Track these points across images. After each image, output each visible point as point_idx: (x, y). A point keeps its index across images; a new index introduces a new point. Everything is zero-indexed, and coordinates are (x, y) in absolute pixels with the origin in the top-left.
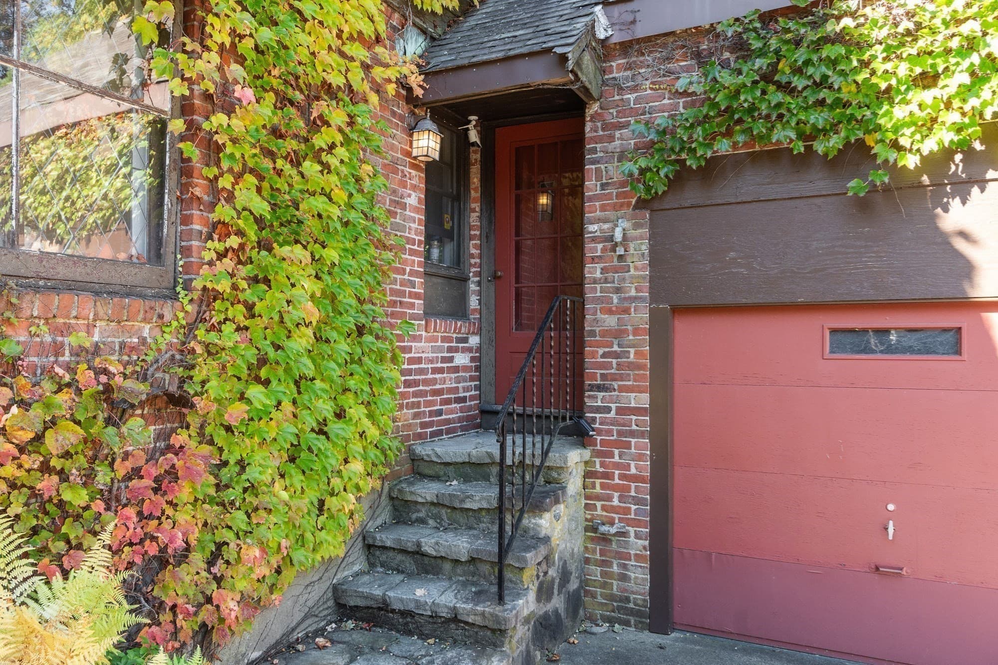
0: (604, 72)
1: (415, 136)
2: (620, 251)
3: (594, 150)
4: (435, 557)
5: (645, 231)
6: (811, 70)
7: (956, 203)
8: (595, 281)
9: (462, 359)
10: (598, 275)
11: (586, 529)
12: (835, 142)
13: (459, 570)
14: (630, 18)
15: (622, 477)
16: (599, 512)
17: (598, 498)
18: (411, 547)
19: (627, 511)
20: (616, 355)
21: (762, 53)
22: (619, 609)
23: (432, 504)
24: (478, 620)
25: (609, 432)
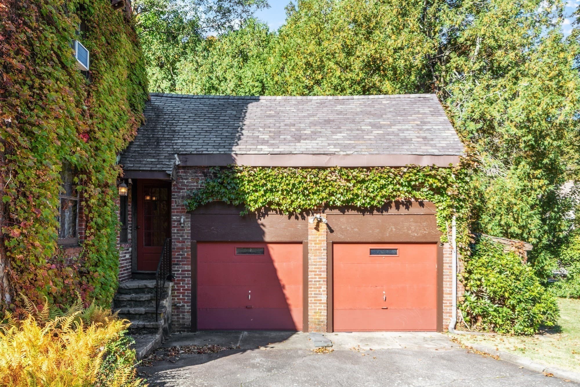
0: (177, 173)
1: (120, 188)
2: (182, 225)
3: (174, 195)
4: (134, 314)
5: (190, 220)
6: (231, 185)
7: (262, 218)
8: (175, 233)
9: (128, 256)
10: (176, 231)
11: (172, 306)
12: (237, 202)
13: (141, 317)
14: (185, 160)
15: (183, 290)
16: (176, 300)
17: (176, 296)
18: (126, 312)
19: (185, 299)
20: (181, 255)
21: (220, 178)
22: (182, 328)
23: (129, 300)
24: (151, 326)
25: (179, 277)
